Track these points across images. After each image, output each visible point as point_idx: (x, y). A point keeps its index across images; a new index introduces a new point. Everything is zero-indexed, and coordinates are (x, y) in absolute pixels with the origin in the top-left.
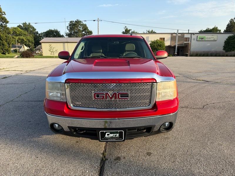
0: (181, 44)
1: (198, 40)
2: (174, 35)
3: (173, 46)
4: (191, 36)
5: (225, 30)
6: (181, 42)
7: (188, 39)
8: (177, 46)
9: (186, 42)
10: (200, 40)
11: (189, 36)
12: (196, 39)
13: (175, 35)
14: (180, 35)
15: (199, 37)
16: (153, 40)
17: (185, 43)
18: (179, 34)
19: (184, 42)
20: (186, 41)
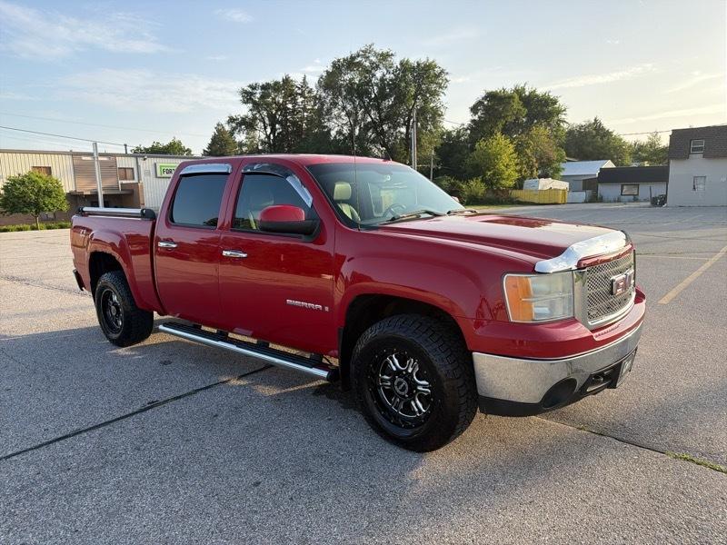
0: (111, 188)
1: (159, 175)
2: (84, 158)
3: (89, 193)
4: (137, 163)
5: (204, 151)
6: (111, 182)
7: (129, 172)
8: (103, 192)
9: (124, 182)
10: (165, 175)
11: (130, 163)
12: (152, 173)
13: (89, 158)
14: (105, 159)
15: (161, 167)
16: (14, 174)
17: (122, 184)
18: (101, 155)
19: (120, 182)
20: (126, 179)
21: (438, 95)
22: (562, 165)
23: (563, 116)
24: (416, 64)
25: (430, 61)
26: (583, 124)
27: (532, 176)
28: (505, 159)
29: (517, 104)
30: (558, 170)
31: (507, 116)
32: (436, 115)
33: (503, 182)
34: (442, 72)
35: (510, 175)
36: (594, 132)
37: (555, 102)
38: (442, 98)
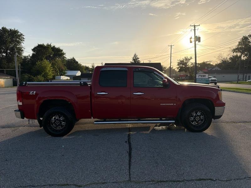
21: (21, 43)
22: (66, 72)
23: (65, 56)
24: (9, 30)
25: (16, 29)
26: (70, 59)
27: (57, 75)
28: (48, 69)
29: (50, 50)
30: (65, 73)
31: (47, 54)
32: (20, 50)
33: (49, 77)
34: (21, 34)
35: (51, 74)
36: (73, 62)
37: (62, 51)
38: (22, 44)
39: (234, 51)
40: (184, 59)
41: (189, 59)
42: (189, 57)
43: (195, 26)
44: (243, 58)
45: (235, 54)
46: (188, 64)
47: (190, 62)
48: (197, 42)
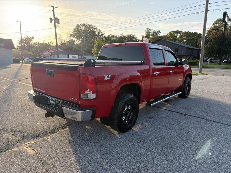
39: (71, 35)
40: (25, 38)
41: (32, 38)
42: (31, 37)
43: (53, 7)
44: (77, 42)
45: (72, 38)
46: (30, 44)
47: (32, 42)
48: (56, 24)
